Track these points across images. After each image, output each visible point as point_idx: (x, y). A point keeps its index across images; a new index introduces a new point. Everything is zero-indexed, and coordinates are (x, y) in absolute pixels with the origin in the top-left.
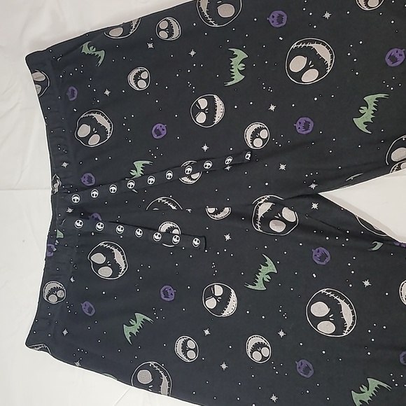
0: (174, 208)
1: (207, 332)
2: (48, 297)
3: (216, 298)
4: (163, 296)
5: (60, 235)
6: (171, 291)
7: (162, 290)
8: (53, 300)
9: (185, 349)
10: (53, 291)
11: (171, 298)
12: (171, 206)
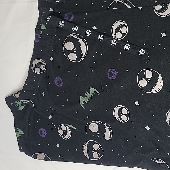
0: (129, 7)
1: (137, 103)
2: (34, 69)
3: (147, 79)
4: (108, 76)
5: (43, 27)
6: (115, 72)
7: (108, 71)
8: (38, 71)
9: (120, 114)
10: (38, 65)
11: (114, 78)
12: (127, 5)
